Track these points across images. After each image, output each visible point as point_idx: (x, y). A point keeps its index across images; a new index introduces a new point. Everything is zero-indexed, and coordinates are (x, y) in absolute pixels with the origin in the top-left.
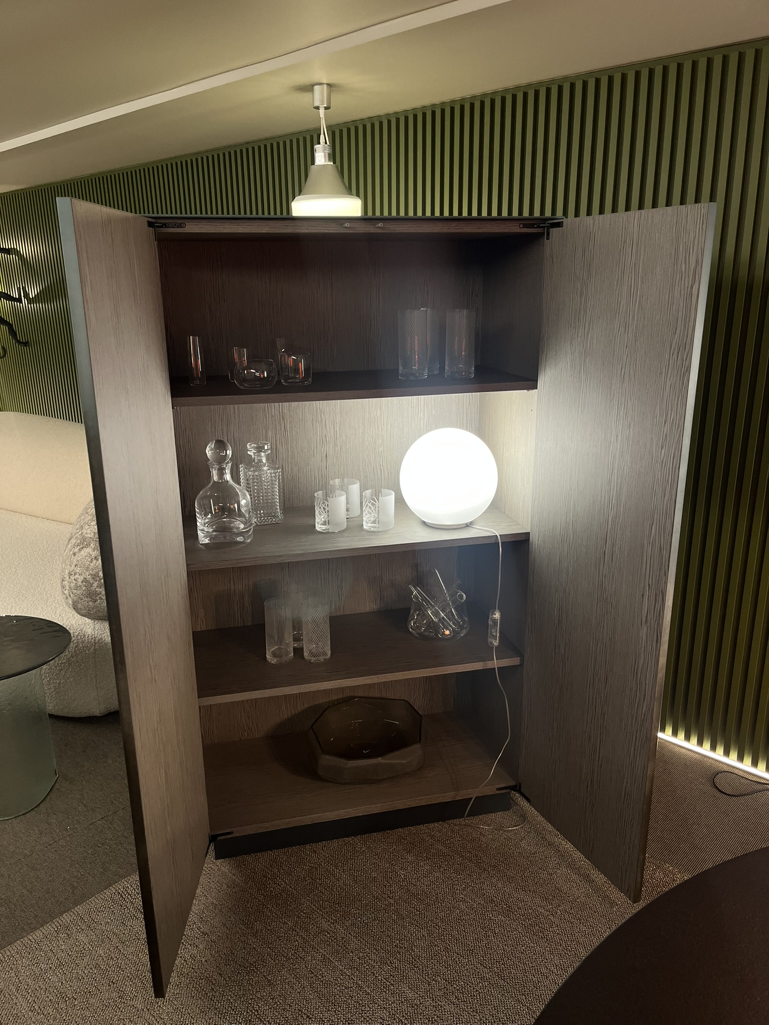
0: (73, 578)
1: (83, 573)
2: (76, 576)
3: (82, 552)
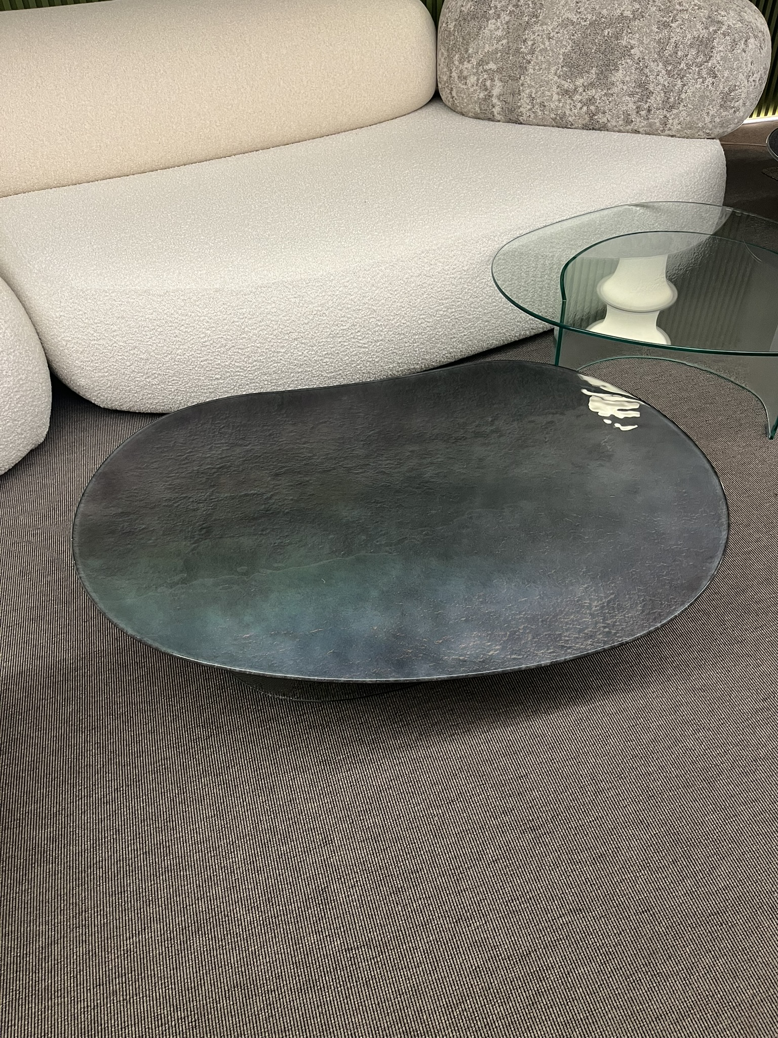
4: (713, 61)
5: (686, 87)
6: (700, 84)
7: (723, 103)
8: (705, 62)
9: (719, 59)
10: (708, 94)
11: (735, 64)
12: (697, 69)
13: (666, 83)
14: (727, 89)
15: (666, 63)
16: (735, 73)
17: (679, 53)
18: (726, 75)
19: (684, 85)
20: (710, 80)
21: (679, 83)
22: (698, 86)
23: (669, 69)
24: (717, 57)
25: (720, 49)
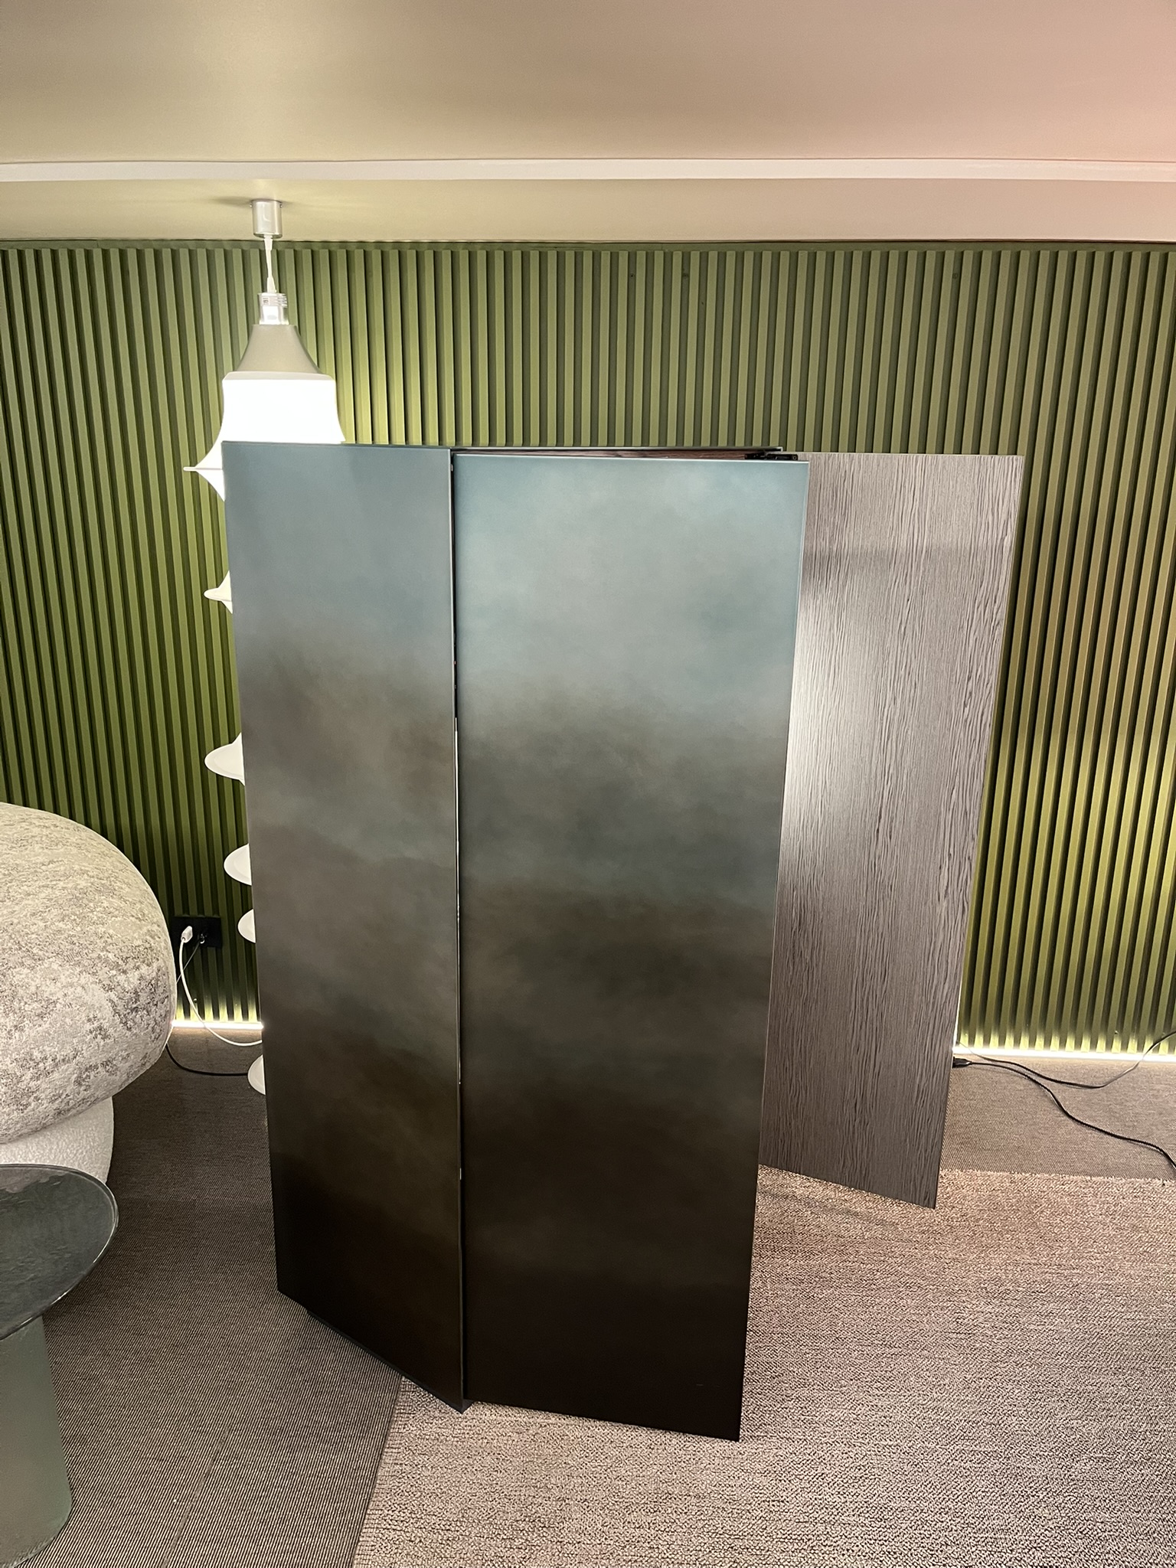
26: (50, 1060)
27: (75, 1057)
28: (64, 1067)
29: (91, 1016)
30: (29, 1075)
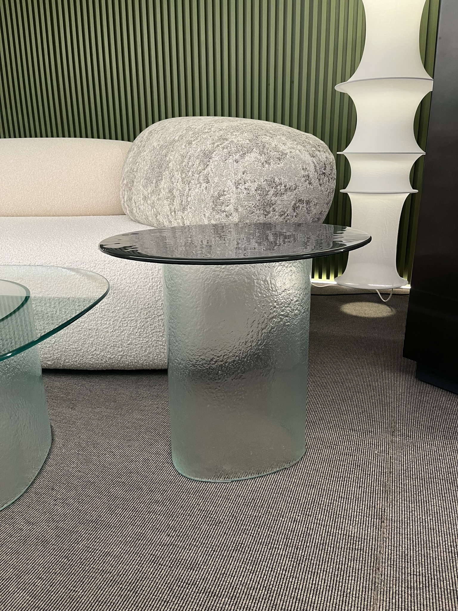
0: (243, 187)
1: (256, 180)
2: (247, 184)
3: (247, 158)
4: (209, 169)
5: (191, 191)
6: (198, 189)
7: (214, 206)
8: (203, 170)
9: (213, 167)
10: (203, 197)
11: (225, 172)
12: (197, 176)
13: (181, 189)
14: (216, 193)
15: (182, 172)
16: (224, 179)
17: (190, 164)
18: (216, 181)
19: (190, 190)
20: (204, 185)
21: (187, 188)
22: (197, 190)
23: (183, 176)
24: (212, 165)
25: (216, 159)
26: (283, 185)
27: (295, 189)
28: (289, 193)
29: (304, 167)
30: (271, 192)
